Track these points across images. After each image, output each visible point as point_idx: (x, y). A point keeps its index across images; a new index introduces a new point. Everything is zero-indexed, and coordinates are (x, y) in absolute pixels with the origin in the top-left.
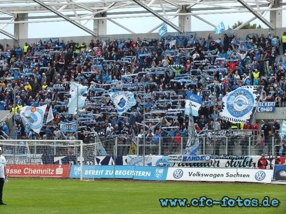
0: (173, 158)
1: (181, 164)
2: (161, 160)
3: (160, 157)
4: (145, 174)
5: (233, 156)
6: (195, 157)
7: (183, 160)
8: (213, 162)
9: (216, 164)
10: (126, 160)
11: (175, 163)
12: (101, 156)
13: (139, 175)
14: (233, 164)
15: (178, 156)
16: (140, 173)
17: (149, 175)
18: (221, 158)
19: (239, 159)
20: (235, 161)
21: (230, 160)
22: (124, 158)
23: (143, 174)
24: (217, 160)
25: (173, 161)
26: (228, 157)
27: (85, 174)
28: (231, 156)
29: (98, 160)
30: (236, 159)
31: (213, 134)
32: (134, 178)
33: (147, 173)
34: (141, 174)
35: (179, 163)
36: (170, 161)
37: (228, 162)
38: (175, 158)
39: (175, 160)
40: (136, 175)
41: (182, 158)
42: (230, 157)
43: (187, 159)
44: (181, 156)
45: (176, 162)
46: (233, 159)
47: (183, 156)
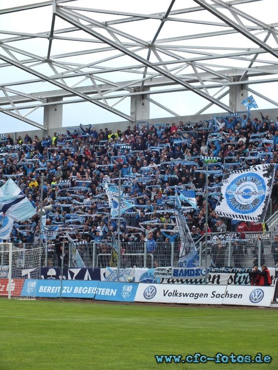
0: (160, 272)
1: (171, 280)
2: (146, 274)
3: (145, 269)
4: (109, 293)
5: (238, 269)
6: (188, 270)
7: (174, 275)
8: (212, 277)
9: (216, 279)
10: (104, 274)
11: (163, 279)
12: (77, 268)
13: (102, 294)
14: (237, 279)
15: (168, 268)
16: (103, 291)
17: (114, 294)
18: (221, 272)
19: (244, 272)
20: (239, 275)
21: (233, 275)
22: (103, 270)
23: (107, 293)
24: (217, 274)
25: (162, 276)
26: (231, 270)
27: (40, 291)
28: (235, 269)
29: (72, 274)
30: (241, 273)
31: (220, 238)
32: (96, 298)
33: (112, 290)
34: (105, 293)
35: (169, 279)
36: (158, 276)
37: (231, 277)
38: (163, 272)
39: (163, 274)
40: (99, 294)
41: (172, 272)
42: (233, 270)
43: (179, 273)
44: (171, 269)
45: (164, 276)
46: (236, 273)
47: (173, 269)
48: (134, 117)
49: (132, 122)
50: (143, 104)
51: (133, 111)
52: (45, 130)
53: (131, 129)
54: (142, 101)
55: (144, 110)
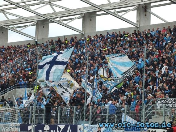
2: (107, 129)
10: (80, 129)
22: (79, 126)
25: (117, 131)
29: (60, 129)
31: (162, 103)
48: (138, 24)
49: (138, 27)
50: (145, 15)
51: (138, 20)
52: (83, 34)
54: (145, 13)
55: (146, 19)
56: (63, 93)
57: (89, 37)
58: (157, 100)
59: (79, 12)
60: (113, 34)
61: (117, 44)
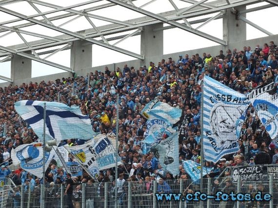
31: (240, 173)
48: (226, 40)
49: (225, 46)
50: (237, 25)
51: (226, 33)
52: (142, 60)
53: (224, 54)
54: (236, 22)
55: (239, 32)
56: (92, 161)
57: (152, 64)
58: (232, 168)
59: (133, 25)
60: (187, 59)
61: (191, 75)
